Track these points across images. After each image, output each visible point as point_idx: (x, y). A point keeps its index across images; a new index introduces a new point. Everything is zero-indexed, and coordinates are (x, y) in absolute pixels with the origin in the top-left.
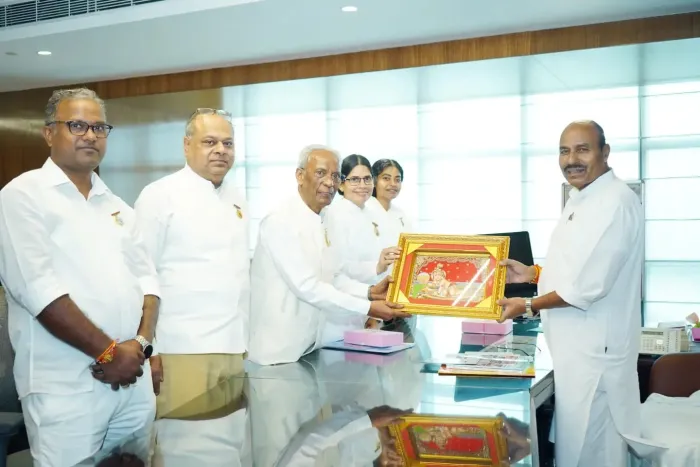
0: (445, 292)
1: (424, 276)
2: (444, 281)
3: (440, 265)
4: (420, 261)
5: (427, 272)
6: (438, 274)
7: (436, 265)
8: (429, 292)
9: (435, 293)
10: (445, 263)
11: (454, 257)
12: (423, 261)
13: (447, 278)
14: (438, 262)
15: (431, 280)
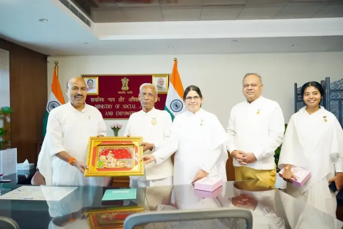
0: (114, 164)
1: (103, 157)
2: (113, 159)
3: (110, 151)
4: (100, 150)
5: (105, 155)
6: (110, 156)
7: (108, 152)
8: (106, 165)
9: (110, 165)
10: (113, 150)
11: (117, 148)
12: (102, 150)
13: (115, 158)
14: (109, 150)
15: (107, 159)
